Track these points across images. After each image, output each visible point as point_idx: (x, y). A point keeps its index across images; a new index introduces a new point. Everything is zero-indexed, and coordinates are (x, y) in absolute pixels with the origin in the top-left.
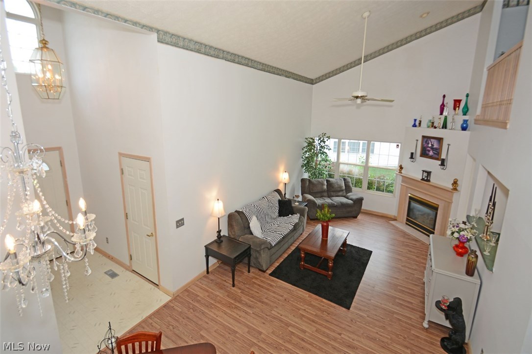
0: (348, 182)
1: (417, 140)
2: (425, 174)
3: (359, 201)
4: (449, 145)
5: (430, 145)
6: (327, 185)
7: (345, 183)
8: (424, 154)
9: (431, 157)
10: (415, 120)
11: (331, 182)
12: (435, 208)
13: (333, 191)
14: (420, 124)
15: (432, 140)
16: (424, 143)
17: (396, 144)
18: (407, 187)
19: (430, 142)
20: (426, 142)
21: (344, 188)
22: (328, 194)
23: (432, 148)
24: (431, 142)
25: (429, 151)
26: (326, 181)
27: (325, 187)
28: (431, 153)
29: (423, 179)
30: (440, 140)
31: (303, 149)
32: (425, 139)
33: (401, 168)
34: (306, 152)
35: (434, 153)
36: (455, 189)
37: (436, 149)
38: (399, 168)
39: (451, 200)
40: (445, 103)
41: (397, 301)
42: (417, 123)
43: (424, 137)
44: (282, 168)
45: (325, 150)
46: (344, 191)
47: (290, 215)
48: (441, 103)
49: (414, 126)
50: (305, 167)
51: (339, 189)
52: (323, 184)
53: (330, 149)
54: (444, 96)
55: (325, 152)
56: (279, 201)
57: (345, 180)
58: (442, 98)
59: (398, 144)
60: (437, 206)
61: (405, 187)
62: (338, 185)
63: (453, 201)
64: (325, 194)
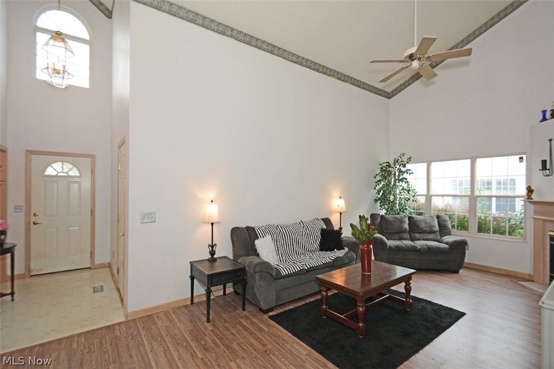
0: (445, 221)
3: (461, 246)
6: (409, 224)
7: (438, 222)
10: (544, 112)
11: (415, 219)
13: (419, 233)
17: (517, 157)
18: (544, 220)
21: (437, 228)
22: (410, 236)
26: (407, 219)
27: (406, 226)
31: (375, 177)
33: (530, 190)
34: (380, 181)
38: (527, 192)
44: (336, 193)
45: (405, 175)
46: (438, 234)
47: (335, 250)
50: (380, 202)
51: (428, 229)
53: (412, 173)
55: (404, 178)
56: (323, 230)
57: (438, 217)
59: (521, 156)
61: (541, 222)
62: (426, 223)
64: (407, 235)
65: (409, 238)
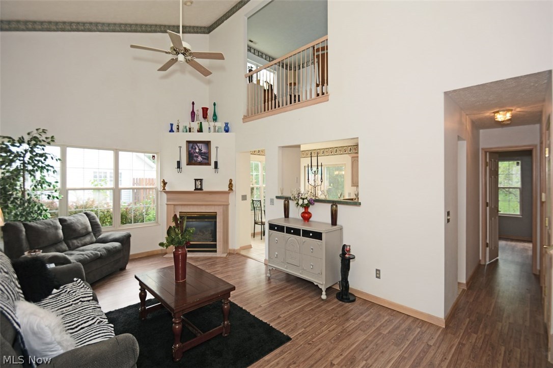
0: (94, 218)
1: (180, 147)
2: (198, 183)
4: (217, 148)
5: (197, 151)
6: (62, 229)
7: (89, 220)
8: (191, 161)
9: (201, 164)
10: (172, 125)
11: (69, 222)
12: (213, 217)
13: (76, 238)
14: (178, 129)
15: (198, 144)
16: (190, 149)
17: (151, 155)
18: (174, 205)
19: (196, 147)
20: (192, 148)
21: (90, 229)
22: (68, 246)
23: (200, 153)
24: (199, 147)
25: (197, 157)
26: (58, 221)
27: (60, 232)
28: (200, 159)
29: (196, 189)
30: (207, 144)
32: (191, 145)
33: (165, 183)
35: (203, 158)
36: (232, 190)
37: (205, 153)
38: (162, 184)
39: (228, 202)
40: (195, 111)
41: (287, 300)
42: (175, 128)
43: (188, 142)
46: (92, 234)
48: (191, 110)
49: (171, 131)
51: (84, 231)
52: (56, 228)
54: (193, 103)
57: (87, 215)
58: (192, 105)
59: (154, 155)
60: (215, 214)
61: (173, 206)
62: (82, 224)
63: (230, 202)
64: (64, 246)
65: (67, 248)
